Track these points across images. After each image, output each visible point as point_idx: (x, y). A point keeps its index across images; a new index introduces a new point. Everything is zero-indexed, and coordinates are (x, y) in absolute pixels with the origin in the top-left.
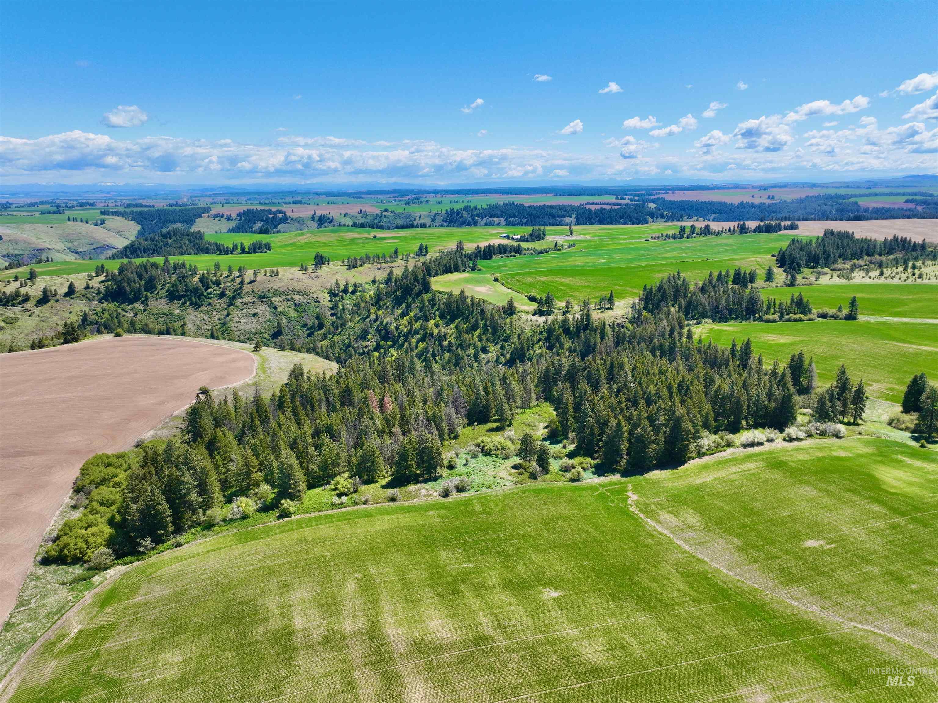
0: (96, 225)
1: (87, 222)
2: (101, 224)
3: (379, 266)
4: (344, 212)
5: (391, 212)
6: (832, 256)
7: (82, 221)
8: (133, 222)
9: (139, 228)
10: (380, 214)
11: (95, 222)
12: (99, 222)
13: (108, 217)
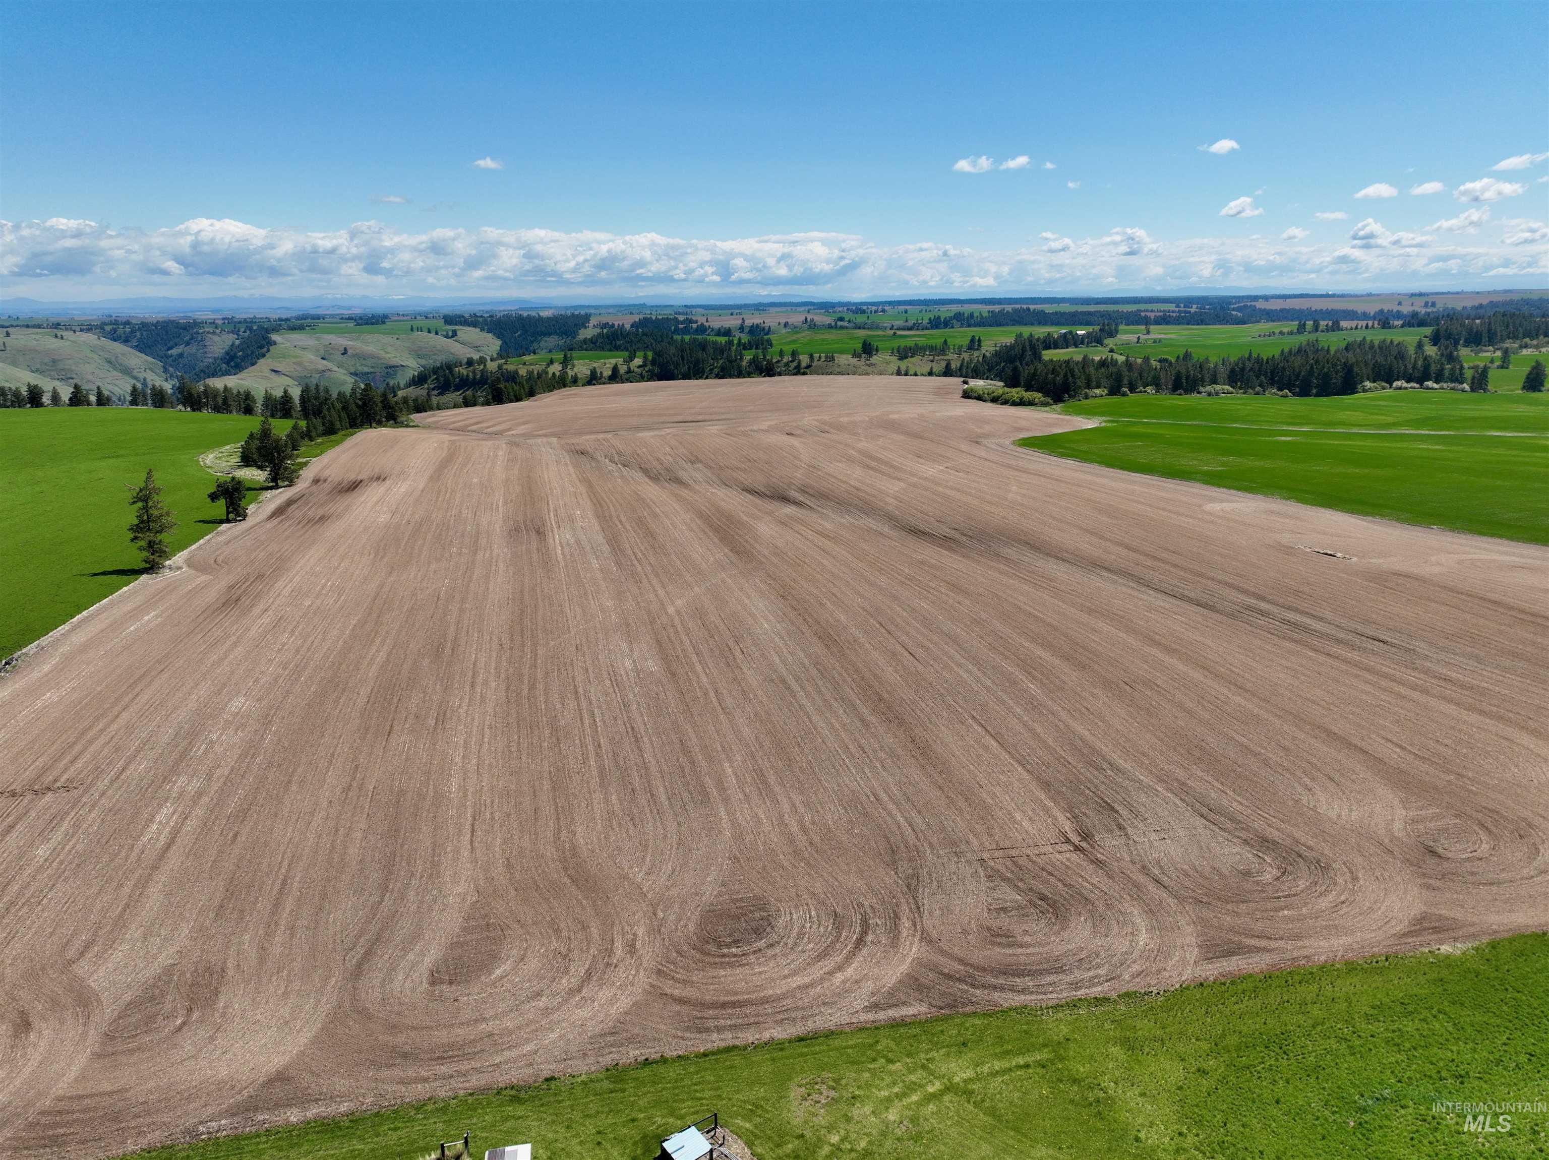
0: (447, 337)
1: (437, 333)
2: (453, 336)
3: (931, 358)
4: (783, 321)
5: (849, 321)
6: (1499, 334)
7: (429, 332)
8: (490, 335)
9: (499, 343)
10: (833, 324)
11: (445, 333)
12: (450, 334)
13: (461, 327)
